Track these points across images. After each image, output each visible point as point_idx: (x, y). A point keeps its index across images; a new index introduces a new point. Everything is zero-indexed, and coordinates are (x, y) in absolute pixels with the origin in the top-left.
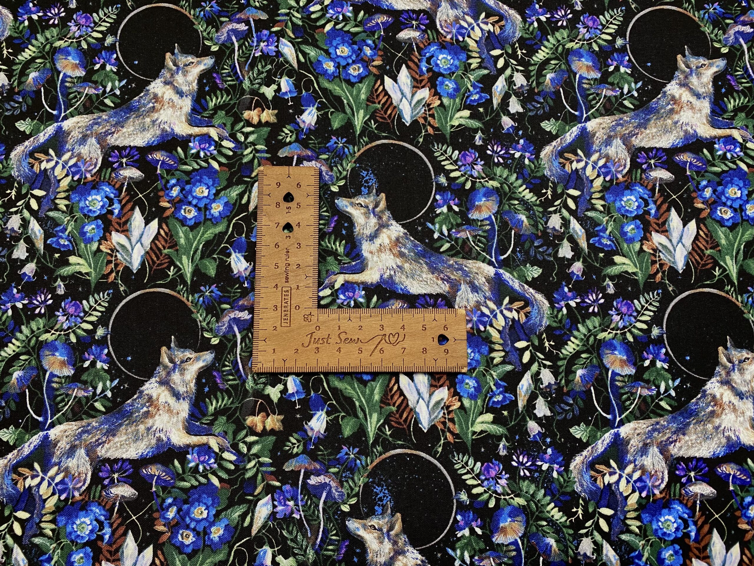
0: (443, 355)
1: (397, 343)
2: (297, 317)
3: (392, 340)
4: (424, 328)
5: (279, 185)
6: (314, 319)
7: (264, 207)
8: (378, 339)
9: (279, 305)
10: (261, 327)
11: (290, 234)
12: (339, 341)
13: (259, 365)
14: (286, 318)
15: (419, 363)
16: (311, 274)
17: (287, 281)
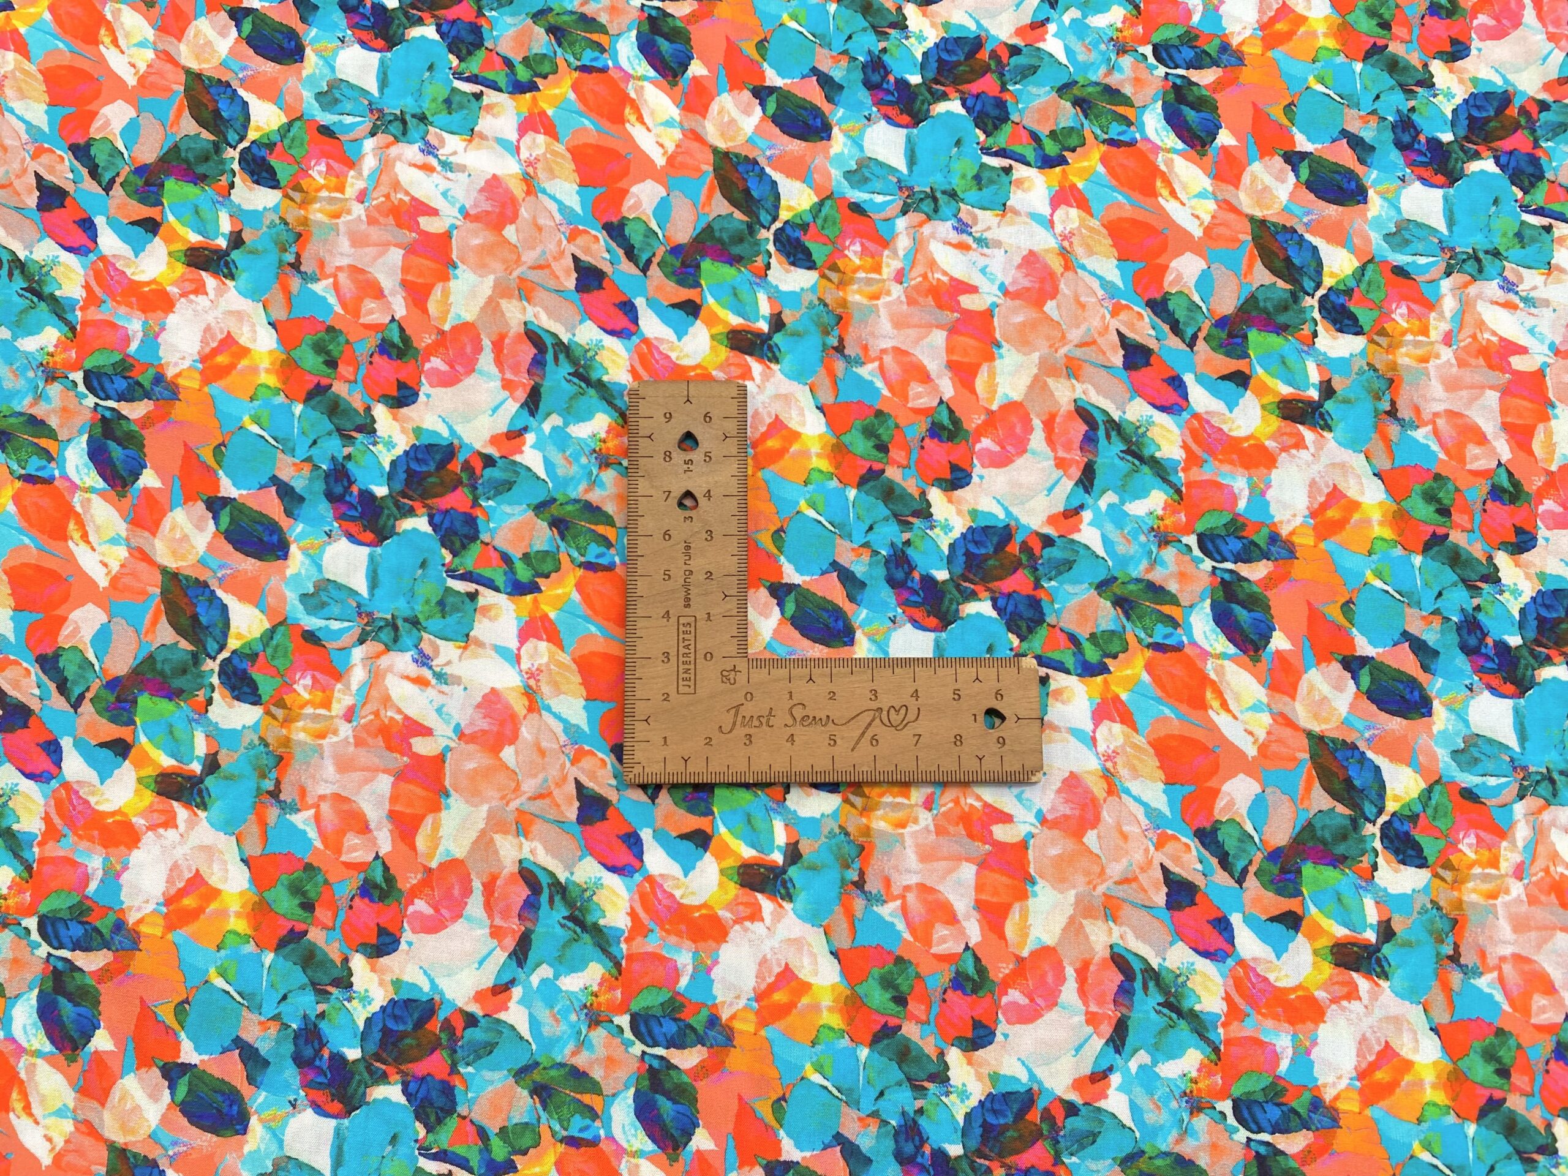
0: (995, 748)
1: (904, 725)
2: (709, 674)
3: (895, 718)
4: (957, 695)
5: (669, 417)
6: (742, 678)
7: (642, 461)
8: (866, 718)
9: (673, 653)
10: (639, 694)
11: (693, 513)
12: (790, 722)
13: (637, 769)
14: (688, 677)
15: (949, 765)
16: (734, 592)
17: (688, 606)
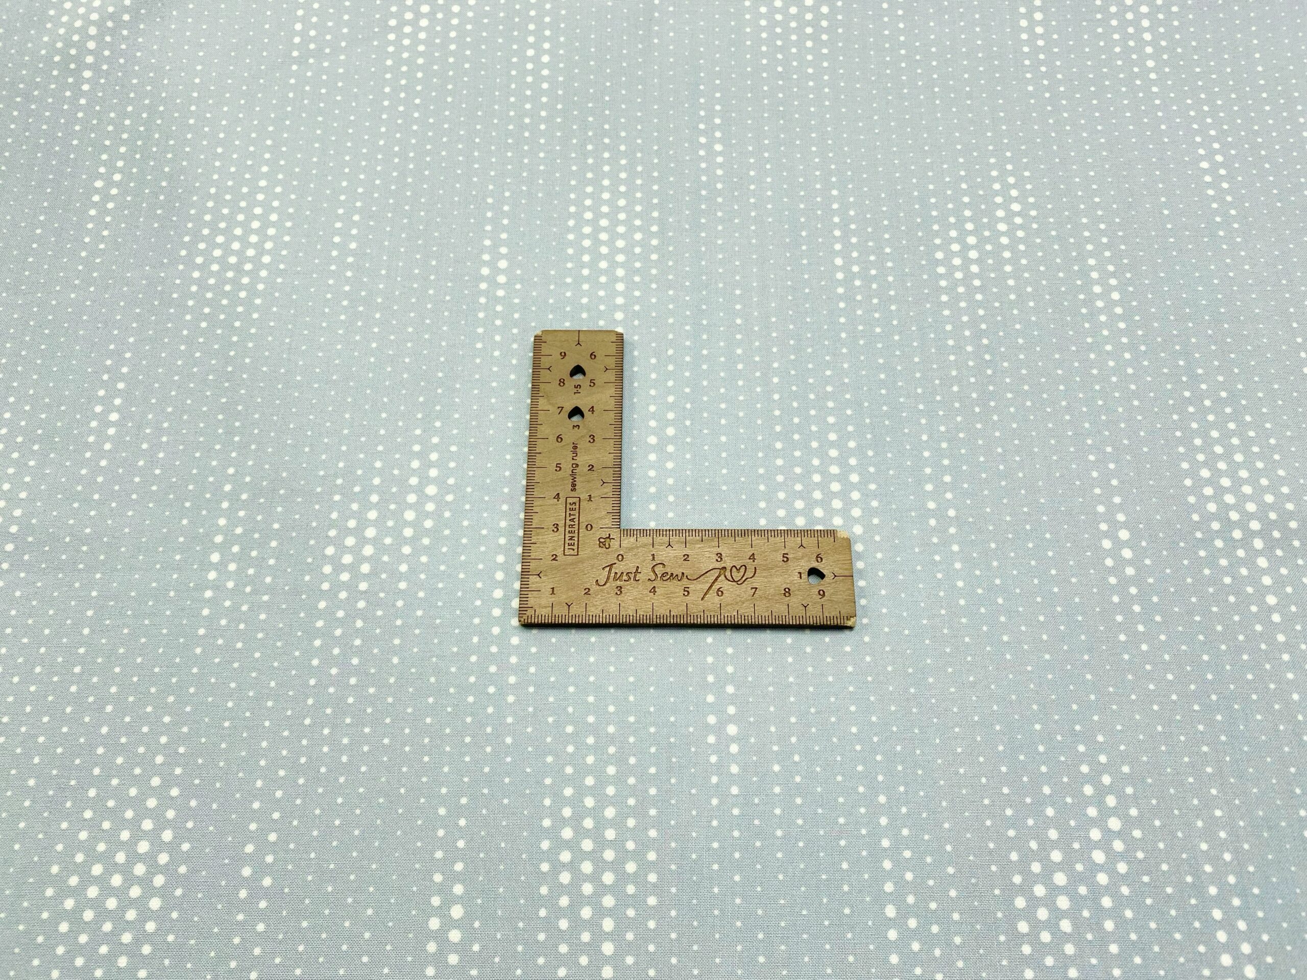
0: (816, 598)
1: (743, 580)
2: (590, 540)
5: (563, 355)
6: (615, 544)
7: (542, 386)
8: (713, 575)
9: (561, 524)
10: (533, 555)
11: (580, 423)
12: (654, 577)
13: (530, 612)
14: (573, 542)
15: (780, 611)
16: (610, 479)
17: (574, 490)
